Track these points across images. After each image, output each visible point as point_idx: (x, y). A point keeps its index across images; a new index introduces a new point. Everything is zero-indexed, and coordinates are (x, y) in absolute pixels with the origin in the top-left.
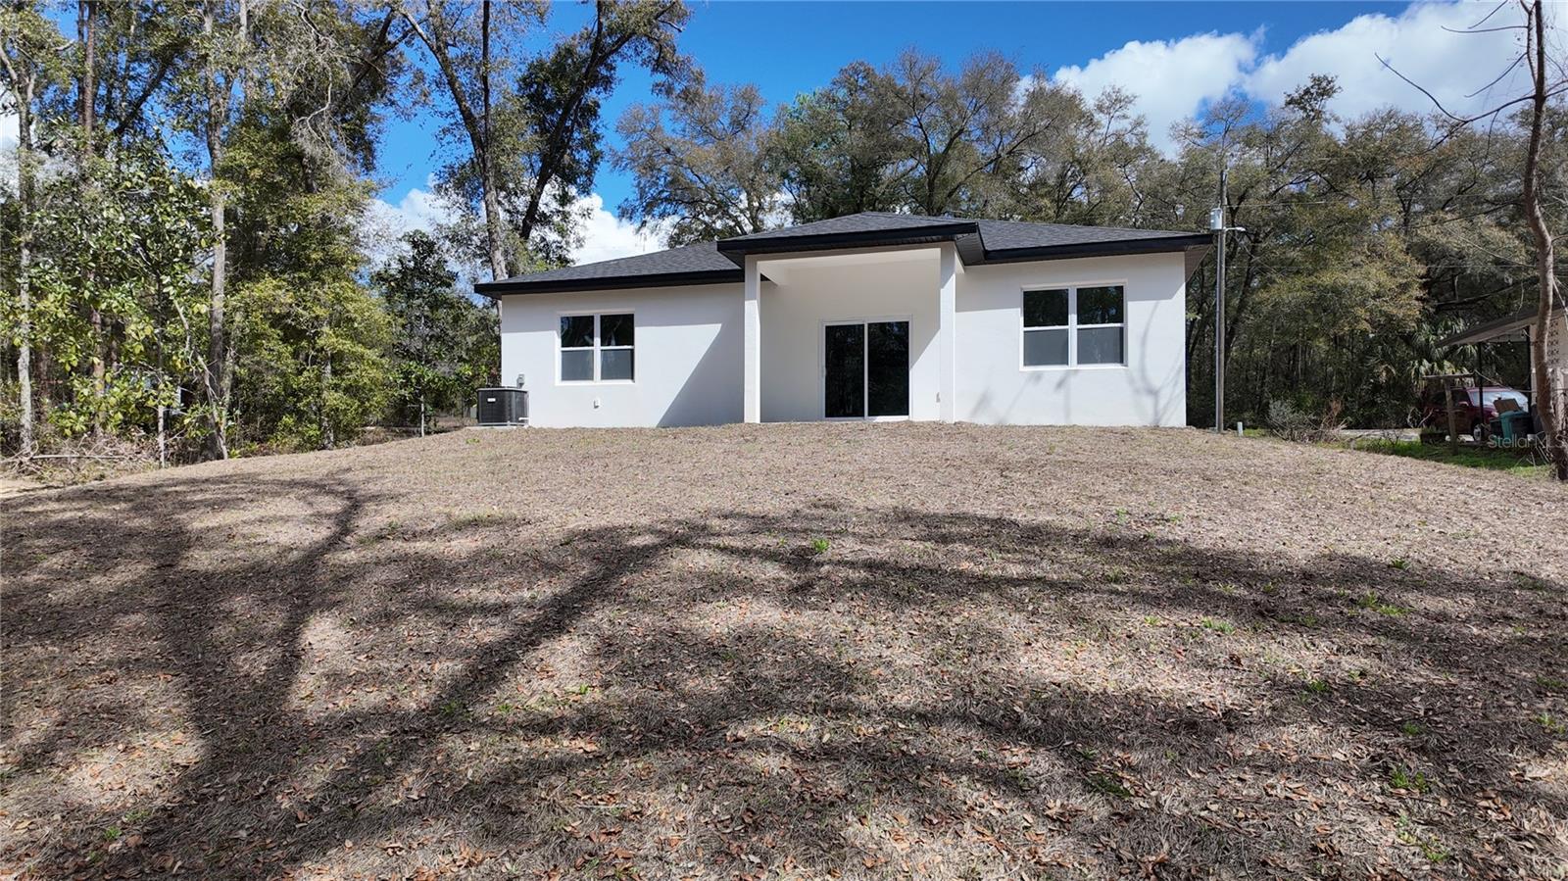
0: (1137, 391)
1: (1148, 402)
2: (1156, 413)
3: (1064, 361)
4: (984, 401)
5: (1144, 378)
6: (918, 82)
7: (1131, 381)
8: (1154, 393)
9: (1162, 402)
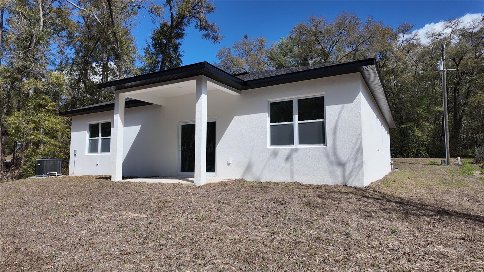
0: (331, 163)
1: (338, 171)
2: (344, 178)
3: (291, 142)
4: (249, 168)
5: (335, 154)
6: (317, 27)
7: (328, 157)
8: (342, 165)
9: (347, 172)
